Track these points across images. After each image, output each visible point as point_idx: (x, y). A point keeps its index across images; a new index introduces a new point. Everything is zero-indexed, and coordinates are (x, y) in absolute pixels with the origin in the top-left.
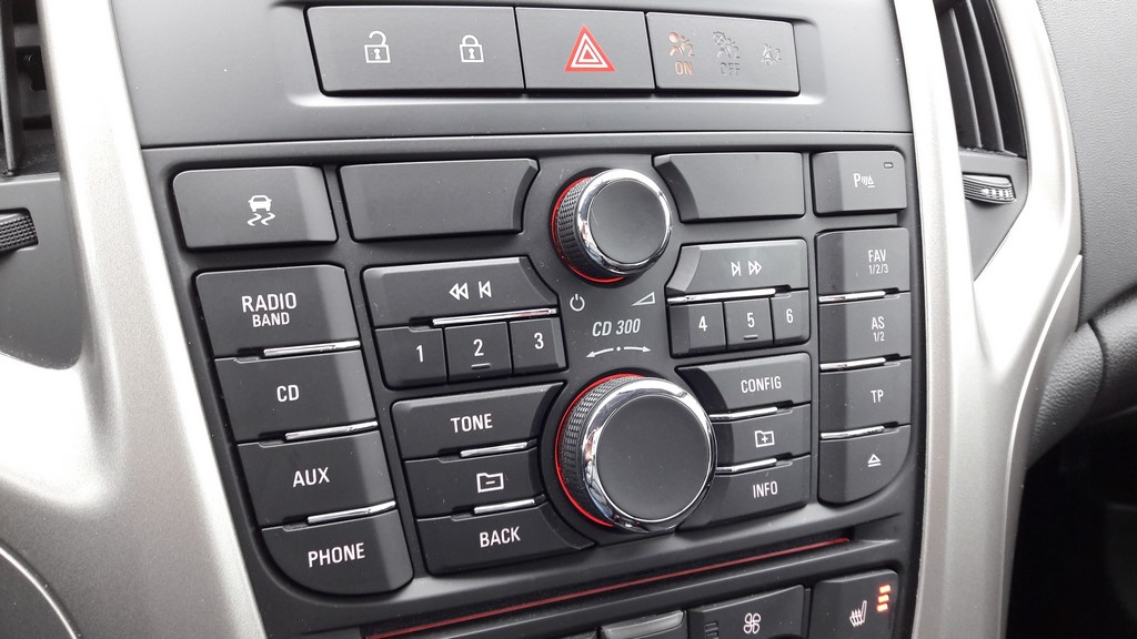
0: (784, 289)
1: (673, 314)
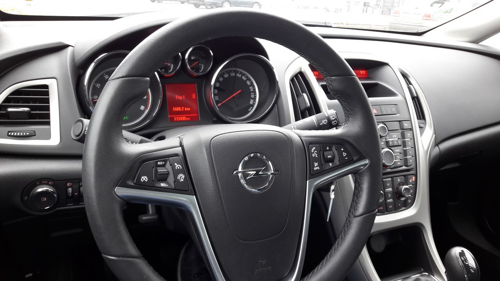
0: (399, 139)
1: (387, 142)
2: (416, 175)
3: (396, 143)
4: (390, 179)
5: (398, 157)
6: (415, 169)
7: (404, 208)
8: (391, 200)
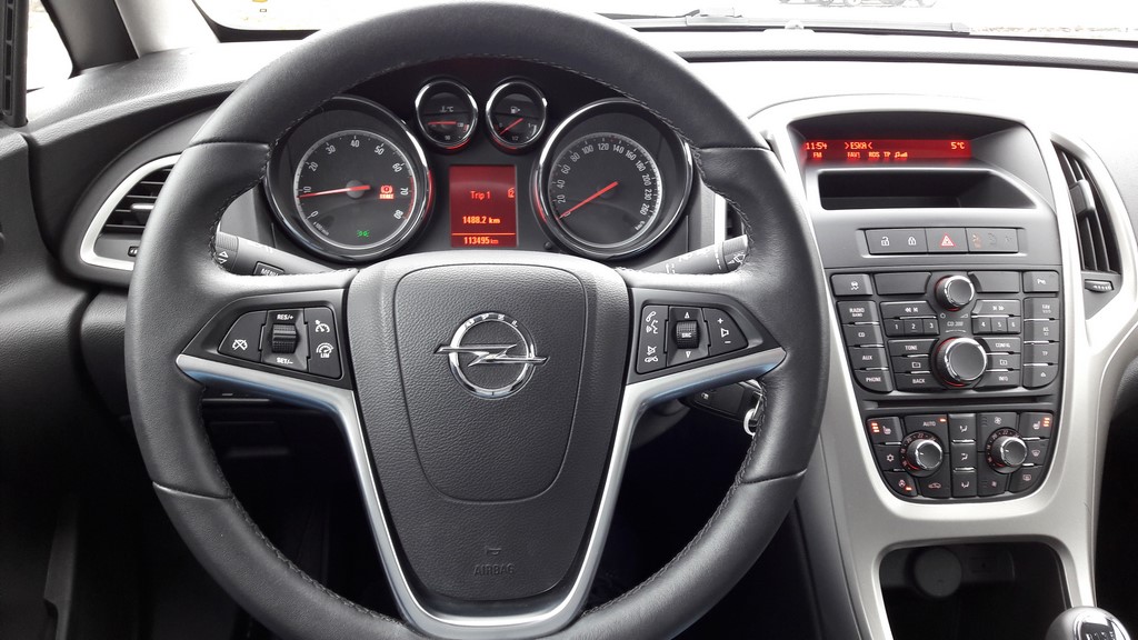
0: (1011, 316)
1: (973, 322)
2: (1056, 414)
3: (1000, 326)
4: (972, 415)
5: (1004, 363)
6: (1056, 398)
7: (1008, 494)
8: (969, 469)
